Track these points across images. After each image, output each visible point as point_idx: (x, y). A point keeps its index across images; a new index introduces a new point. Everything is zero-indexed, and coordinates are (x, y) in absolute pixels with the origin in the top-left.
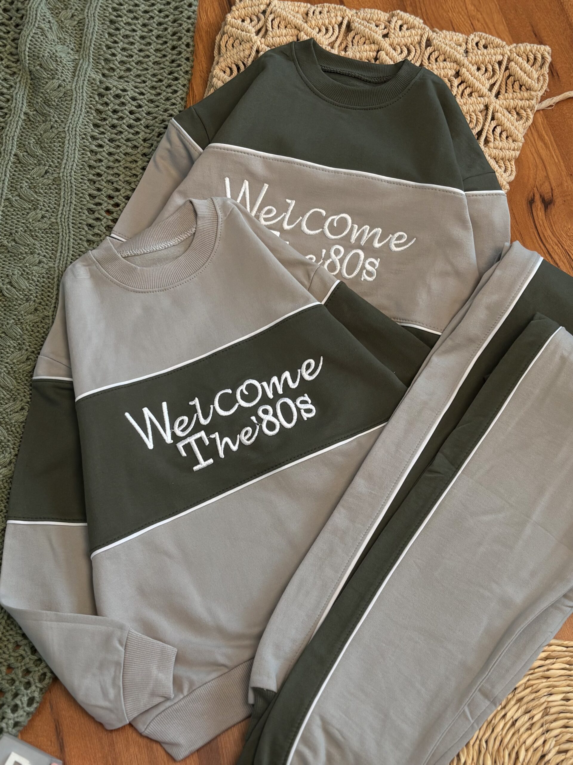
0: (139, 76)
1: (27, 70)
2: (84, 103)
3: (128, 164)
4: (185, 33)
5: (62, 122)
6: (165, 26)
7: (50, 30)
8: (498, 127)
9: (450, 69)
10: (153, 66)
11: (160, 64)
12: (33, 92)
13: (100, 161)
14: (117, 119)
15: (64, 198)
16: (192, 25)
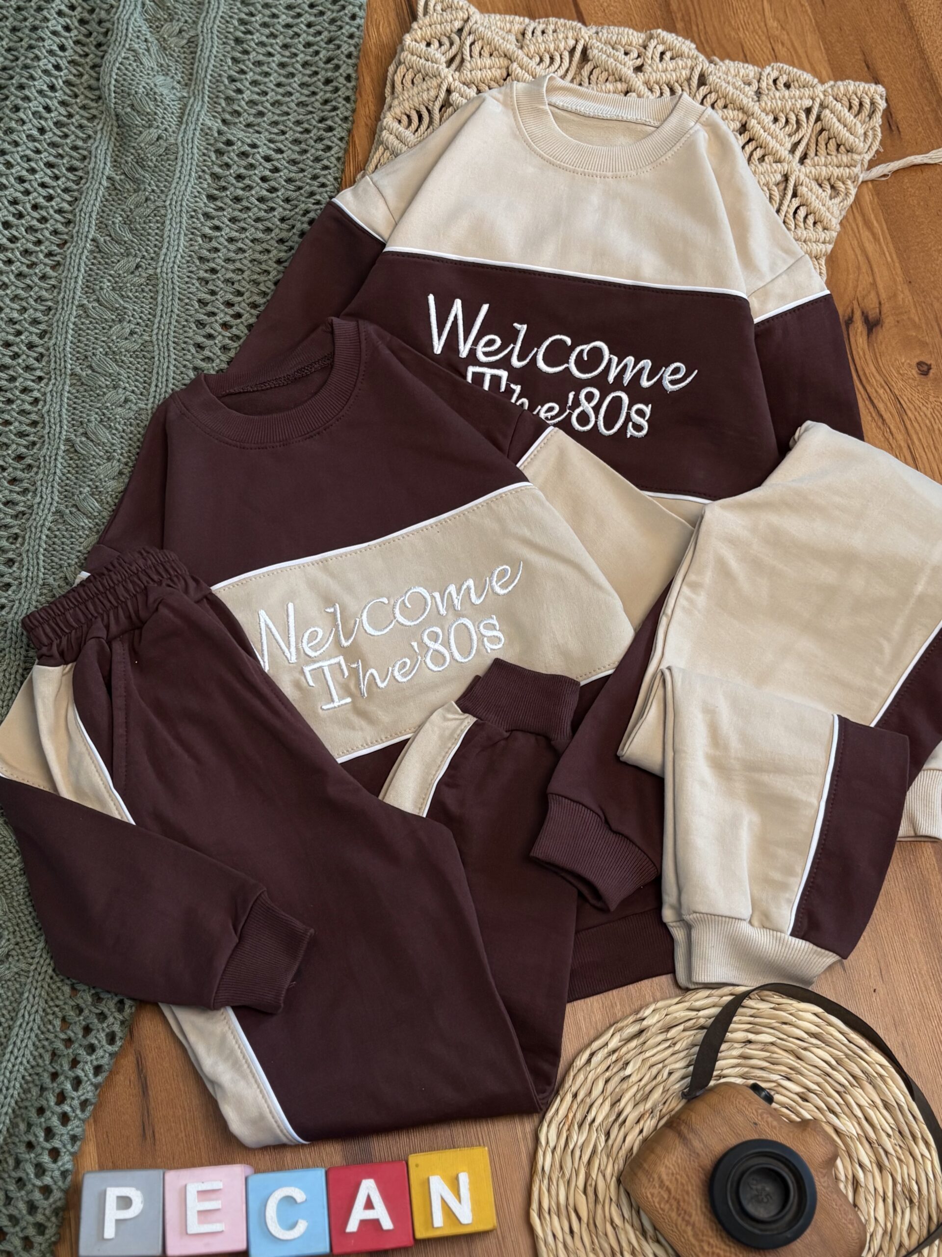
0: (276, 123)
1: (113, 113)
2: (194, 163)
3: (257, 256)
4: (345, 59)
5: (162, 191)
6: (316, 48)
7: (146, 53)
8: (801, 208)
9: (733, 120)
10: (296, 108)
11: (307, 105)
12: (121, 146)
13: (217, 250)
14: (243, 189)
15: (162, 305)
16: (355, 47)
